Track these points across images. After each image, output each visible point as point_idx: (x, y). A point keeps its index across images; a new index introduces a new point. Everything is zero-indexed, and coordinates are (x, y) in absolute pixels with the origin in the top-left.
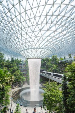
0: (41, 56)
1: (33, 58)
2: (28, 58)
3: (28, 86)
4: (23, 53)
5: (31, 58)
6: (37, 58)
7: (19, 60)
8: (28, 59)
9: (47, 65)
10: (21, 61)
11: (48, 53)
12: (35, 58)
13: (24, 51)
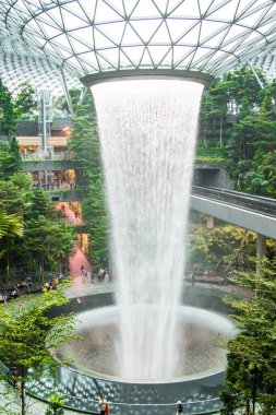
0: (201, 52)
1: (136, 72)
2: (92, 72)
3: (99, 288)
4: (51, 32)
5: (118, 74)
6: (173, 73)
7: (15, 97)
8: (89, 80)
9: (246, 130)
10: (27, 103)
11: (263, 30)
12: (156, 72)
13: (55, 12)
